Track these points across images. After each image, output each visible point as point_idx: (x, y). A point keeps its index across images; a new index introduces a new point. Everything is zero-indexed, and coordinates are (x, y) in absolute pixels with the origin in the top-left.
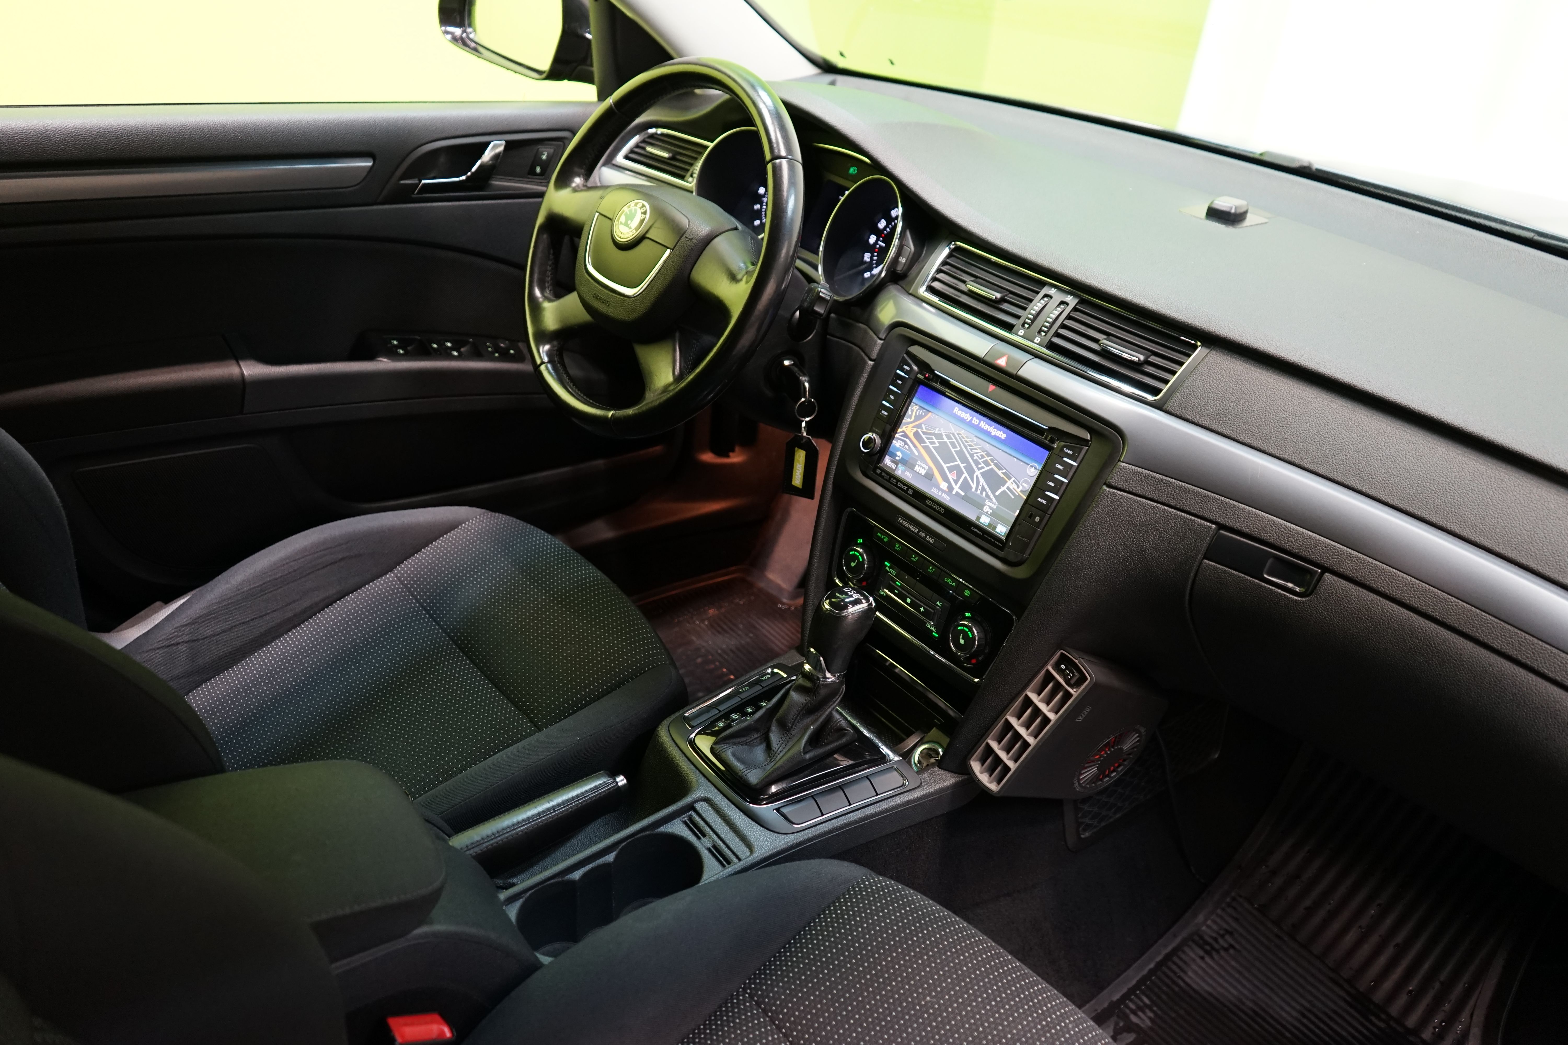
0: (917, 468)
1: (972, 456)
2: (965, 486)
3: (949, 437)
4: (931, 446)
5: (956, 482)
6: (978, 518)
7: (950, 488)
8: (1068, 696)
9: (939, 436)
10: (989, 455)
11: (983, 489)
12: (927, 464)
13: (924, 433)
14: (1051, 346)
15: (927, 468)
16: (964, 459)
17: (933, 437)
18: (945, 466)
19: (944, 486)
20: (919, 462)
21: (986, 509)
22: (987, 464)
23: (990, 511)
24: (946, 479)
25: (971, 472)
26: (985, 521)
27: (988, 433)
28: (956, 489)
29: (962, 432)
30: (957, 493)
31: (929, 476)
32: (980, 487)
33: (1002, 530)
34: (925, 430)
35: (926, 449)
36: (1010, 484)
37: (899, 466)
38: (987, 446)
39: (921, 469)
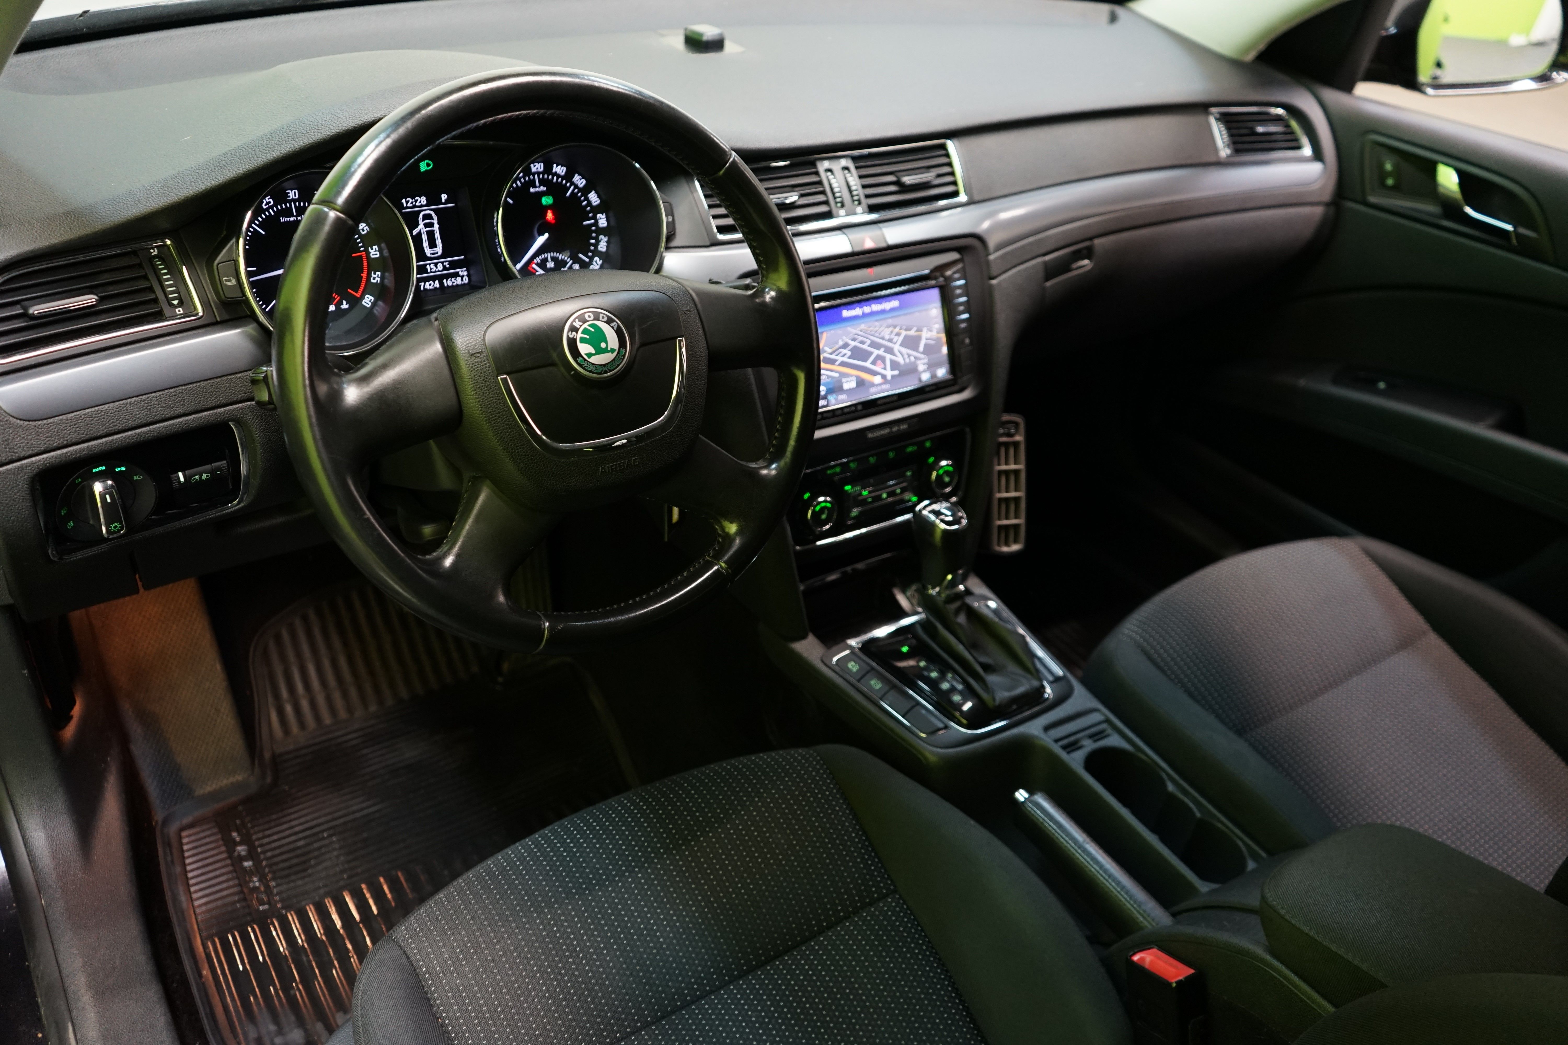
0: (846, 386)
1: (883, 338)
2: (894, 365)
3: (854, 340)
4: (845, 359)
5: (885, 369)
6: (920, 380)
7: (884, 377)
8: (1016, 444)
9: (846, 346)
10: (895, 327)
11: (909, 356)
12: (852, 376)
13: (831, 354)
14: (872, 209)
15: (854, 378)
16: (877, 346)
17: (842, 350)
18: (868, 364)
19: (877, 379)
20: (844, 380)
21: (921, 367)
22: (898, 334)
23: (925, 367)
24: (874, 373)
25: (890, 351)
26: (926, 377)
27: (883, 312)
28: (889, 373)
29: (863, 326)
30: (893, 376)
31: (861, 383)
32: (906, 356)
33: (942, 373)
34: (830, 351)
35: (843, 364)
36: (925, 334)
37: (829, 397)
38: (890, 321)
39: (849, 384)
